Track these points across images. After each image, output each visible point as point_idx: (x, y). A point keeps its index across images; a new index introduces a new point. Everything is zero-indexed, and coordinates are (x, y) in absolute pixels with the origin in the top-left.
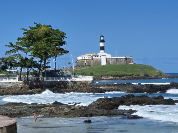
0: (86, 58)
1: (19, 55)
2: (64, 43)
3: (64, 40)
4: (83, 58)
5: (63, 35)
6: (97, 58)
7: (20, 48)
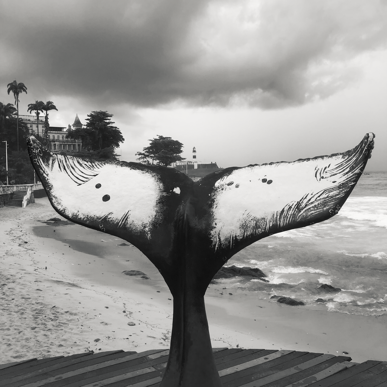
0: (183, 164)
1: (148, 161)
4: (181, 164)
6: (191, 164)
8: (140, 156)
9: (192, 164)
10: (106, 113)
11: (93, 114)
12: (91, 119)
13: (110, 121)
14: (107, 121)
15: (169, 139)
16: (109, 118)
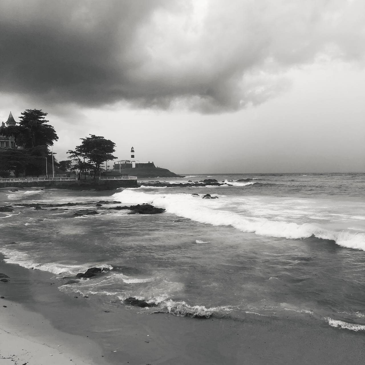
9: (130, 163)
10: (41, 112)
11: (27, 112)
12: (25, 117)
13: (44, 120)
14: (42, 119)
15: (101, 138)
16: (43, 116)
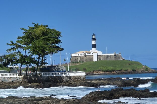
0: (79, 55)
1: (19, 52)
2: (60, 41)
3: (59, 39)
4: (77, 55)
5: (59, 34)
6: (89, 55)
7: (20, 47)
8: (12, 46)
9: (91, 54)
